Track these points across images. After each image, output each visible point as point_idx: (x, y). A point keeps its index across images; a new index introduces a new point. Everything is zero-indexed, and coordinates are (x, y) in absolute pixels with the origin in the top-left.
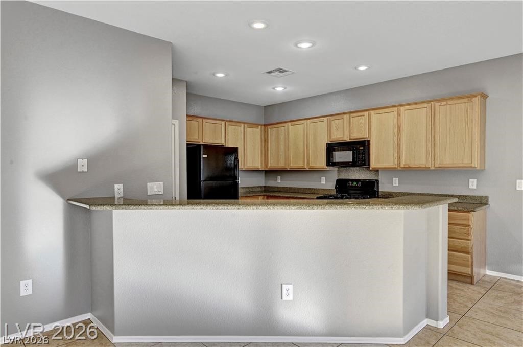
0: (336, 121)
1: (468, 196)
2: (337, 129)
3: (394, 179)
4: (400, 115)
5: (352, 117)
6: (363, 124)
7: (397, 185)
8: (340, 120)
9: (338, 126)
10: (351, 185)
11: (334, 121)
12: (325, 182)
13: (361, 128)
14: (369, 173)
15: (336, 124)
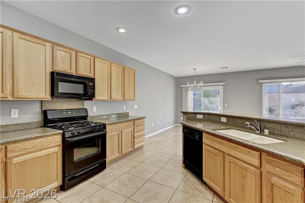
0: (62, 52)
2: (62, 60)
3: (94, 107)
4: (111, 68)
5: (80, 56)
6: (88, 64)
7: (95, 111)
8: (67, 53)
9: (64, 57)
10: (66, 114)
11: (59, 51)
12: (19, 115)
13: (87, 68)
14: (77, 104)
15: (62, 55)
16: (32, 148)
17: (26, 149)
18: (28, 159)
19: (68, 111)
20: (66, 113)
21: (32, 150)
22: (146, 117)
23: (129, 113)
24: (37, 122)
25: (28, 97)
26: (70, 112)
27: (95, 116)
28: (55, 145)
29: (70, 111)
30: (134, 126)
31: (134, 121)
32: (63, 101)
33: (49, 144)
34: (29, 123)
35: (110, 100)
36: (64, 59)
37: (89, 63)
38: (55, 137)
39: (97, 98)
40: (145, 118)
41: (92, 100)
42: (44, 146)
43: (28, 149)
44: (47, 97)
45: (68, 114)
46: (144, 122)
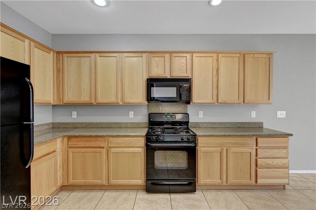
0: (157, 59)
1: (251, 123)
2: (157, 65)
3: (199, 112)
4: (218, 60)
5: (174, 57)
6: (184, 64)
7: (202, 117)
8: (161, 58)
9: (158, 63)
10: (165, 118)
11: (154, 58)
12: (134, 116)
13: (183, 68)
14: (179, 108)
15: (156, 61)
16: (123, 144)
17: (118, 143)
18: (120, 152)
19: (168, 115)
20: (165, 116)
21: (123, 145)
22: (292, 135)
23: (262, 123)
24: (145, 123)
25: (131, 102)
26: (170, 117)
27: (201, 123)
28: (139, 146)
29: (170, 115)
30: (257, 146)
31: (257, 138)
32: (165, 105)
33: (134, 144)
34: (139, 123)
35: (216, 104)
36: (158, 64)
37: (185, 62)
38: (140, 138)
39: (196, 102)
40: (290, 137)
41: (190, 104)
42: (131, 144)
43: (120, 144)
44: (143, 102)
45: (167, 118)
46: (288, 142)
